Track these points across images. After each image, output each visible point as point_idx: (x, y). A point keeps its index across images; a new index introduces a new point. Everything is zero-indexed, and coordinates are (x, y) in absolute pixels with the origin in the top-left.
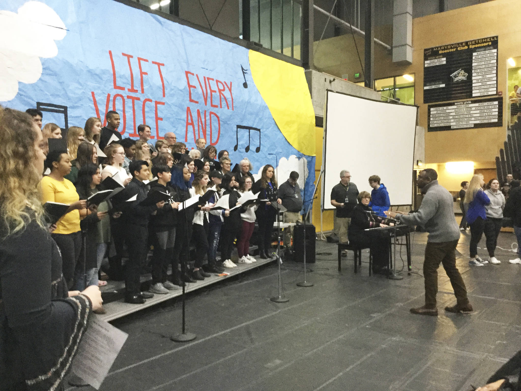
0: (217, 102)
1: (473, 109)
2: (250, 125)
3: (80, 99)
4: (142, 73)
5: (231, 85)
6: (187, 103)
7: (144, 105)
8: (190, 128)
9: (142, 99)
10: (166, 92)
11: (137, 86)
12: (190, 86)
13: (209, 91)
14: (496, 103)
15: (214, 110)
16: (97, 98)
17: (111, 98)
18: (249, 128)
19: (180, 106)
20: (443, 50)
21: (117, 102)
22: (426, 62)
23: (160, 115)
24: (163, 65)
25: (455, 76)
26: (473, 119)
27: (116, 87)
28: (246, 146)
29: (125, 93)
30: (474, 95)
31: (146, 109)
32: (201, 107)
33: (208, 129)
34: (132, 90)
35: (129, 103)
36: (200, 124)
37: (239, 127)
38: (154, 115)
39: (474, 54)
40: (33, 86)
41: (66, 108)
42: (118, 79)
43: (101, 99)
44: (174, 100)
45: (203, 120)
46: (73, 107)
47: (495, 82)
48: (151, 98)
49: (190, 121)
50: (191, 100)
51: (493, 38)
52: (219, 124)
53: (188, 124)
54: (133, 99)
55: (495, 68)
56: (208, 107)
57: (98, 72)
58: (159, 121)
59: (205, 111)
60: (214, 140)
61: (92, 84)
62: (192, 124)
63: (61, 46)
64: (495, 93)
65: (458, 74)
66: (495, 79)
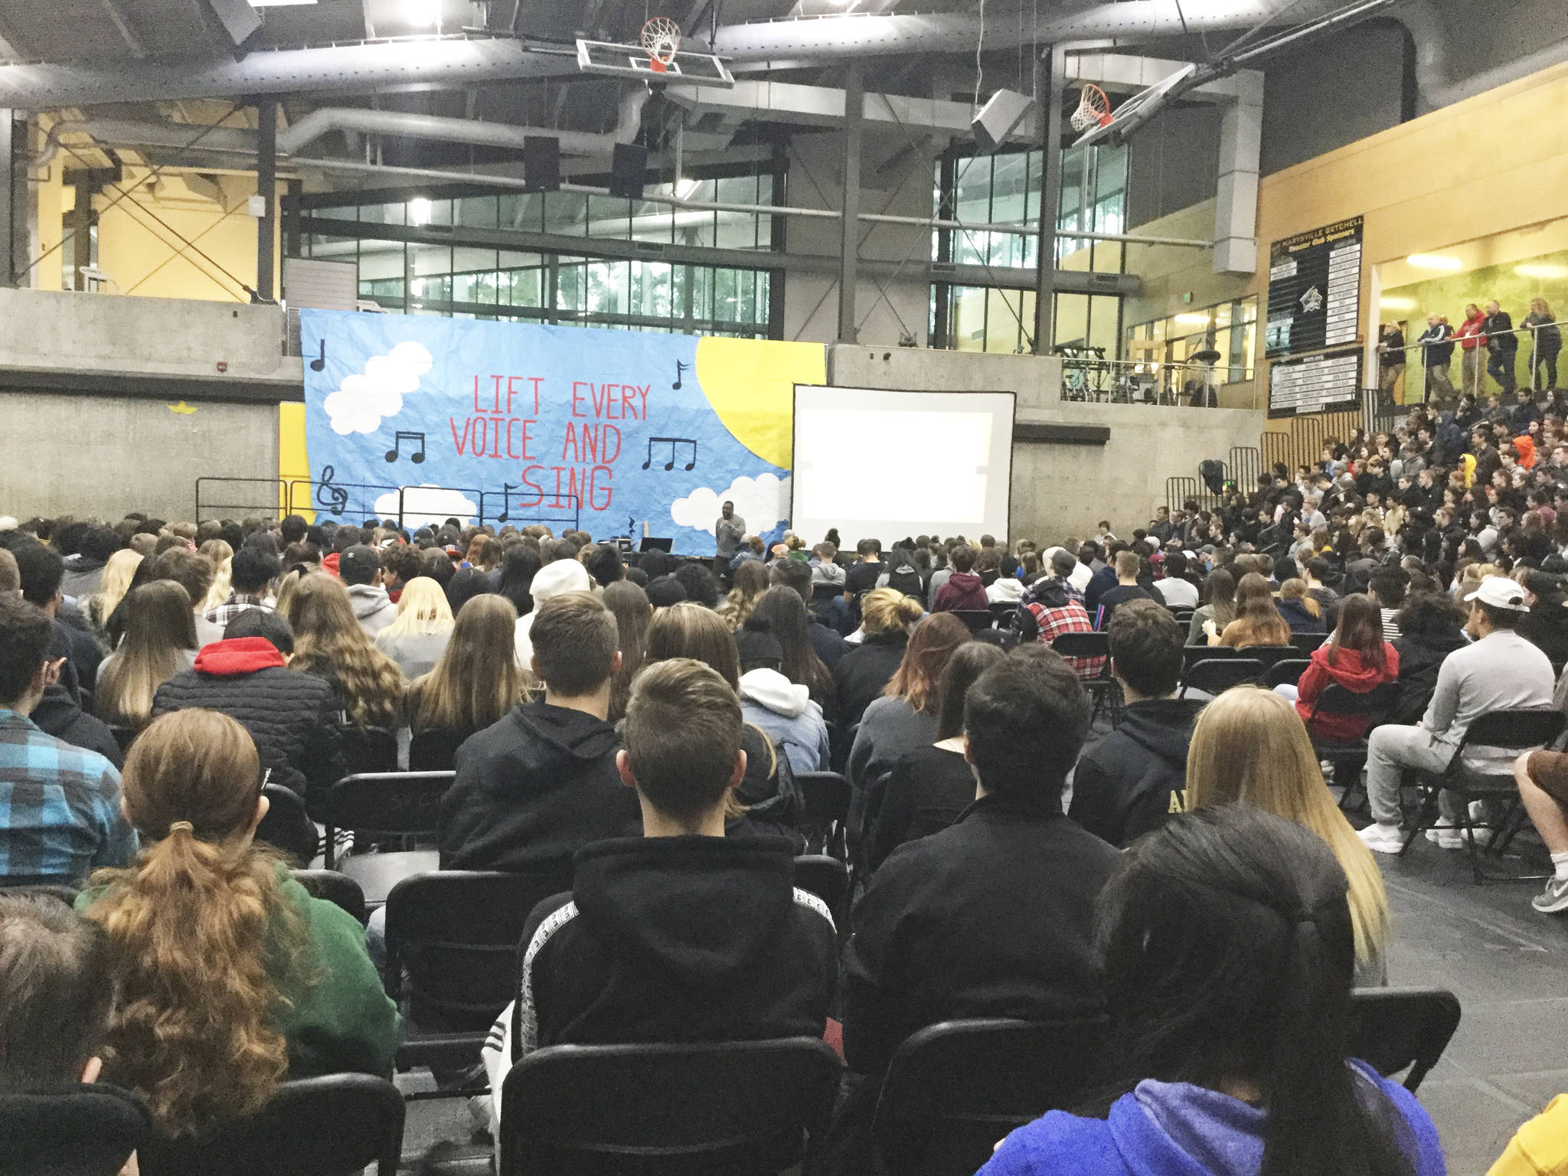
0: (617, 413)
1: (1326, 371)
2: (676, 435)
3: (437, 425)
4: (510, 392)
5: (648, 389)
6: (571, 418)
7: (509, 426)
8: (571, 446)
9: (508, 419)
10: (540, 409)
11: (503, 407)
12: (575, 398)
13: (605, 401)
14: (1354, 359)
15: (613, 422)
16: (455, 423)
17: (471, 422)
18: (674, 440)
19: (558, 422)
20: (1294, 245)
21: (477, 426)
22: (1274, 270)
23: (528, 434)
24: (542, 379)
25: (1307, 302)
26: (1324, 393)
27: (477, 410)
28: (667, 462)
29: (486, 416)
30: (1328, 342)
31: (512, 429)
32: (591, 420)
33: (600, 445)
34: (497, 411)
35: (491, 425)
36: (587, 440)
37: (652, 439)
38: (521, 435)
39: (1332, 254)
40: (394, 418)
41: (423, 435)
42: (479, 403)
43: (460, 423)
44: (550, 417)
45: (592, 435)
46: (430, 434)
47: (1354, 315)
48: (518, 416)
49: (571, 437)
50: (575, 414)
51: (1357, 219)
52: (619, 438)
53: (567, 440)
54: (497, 420)
55: (1356, 284)
56: (603, 420)
57: (458, 398)
58: (527, 441)
59: (597, 425)
60: (609, 456)
61: (451, 410)
62: (574, 441)
63: (423, 380)
64: (1353, 338)
65: (1310, 296)
66: (1355, 307)
